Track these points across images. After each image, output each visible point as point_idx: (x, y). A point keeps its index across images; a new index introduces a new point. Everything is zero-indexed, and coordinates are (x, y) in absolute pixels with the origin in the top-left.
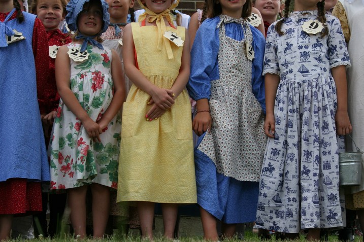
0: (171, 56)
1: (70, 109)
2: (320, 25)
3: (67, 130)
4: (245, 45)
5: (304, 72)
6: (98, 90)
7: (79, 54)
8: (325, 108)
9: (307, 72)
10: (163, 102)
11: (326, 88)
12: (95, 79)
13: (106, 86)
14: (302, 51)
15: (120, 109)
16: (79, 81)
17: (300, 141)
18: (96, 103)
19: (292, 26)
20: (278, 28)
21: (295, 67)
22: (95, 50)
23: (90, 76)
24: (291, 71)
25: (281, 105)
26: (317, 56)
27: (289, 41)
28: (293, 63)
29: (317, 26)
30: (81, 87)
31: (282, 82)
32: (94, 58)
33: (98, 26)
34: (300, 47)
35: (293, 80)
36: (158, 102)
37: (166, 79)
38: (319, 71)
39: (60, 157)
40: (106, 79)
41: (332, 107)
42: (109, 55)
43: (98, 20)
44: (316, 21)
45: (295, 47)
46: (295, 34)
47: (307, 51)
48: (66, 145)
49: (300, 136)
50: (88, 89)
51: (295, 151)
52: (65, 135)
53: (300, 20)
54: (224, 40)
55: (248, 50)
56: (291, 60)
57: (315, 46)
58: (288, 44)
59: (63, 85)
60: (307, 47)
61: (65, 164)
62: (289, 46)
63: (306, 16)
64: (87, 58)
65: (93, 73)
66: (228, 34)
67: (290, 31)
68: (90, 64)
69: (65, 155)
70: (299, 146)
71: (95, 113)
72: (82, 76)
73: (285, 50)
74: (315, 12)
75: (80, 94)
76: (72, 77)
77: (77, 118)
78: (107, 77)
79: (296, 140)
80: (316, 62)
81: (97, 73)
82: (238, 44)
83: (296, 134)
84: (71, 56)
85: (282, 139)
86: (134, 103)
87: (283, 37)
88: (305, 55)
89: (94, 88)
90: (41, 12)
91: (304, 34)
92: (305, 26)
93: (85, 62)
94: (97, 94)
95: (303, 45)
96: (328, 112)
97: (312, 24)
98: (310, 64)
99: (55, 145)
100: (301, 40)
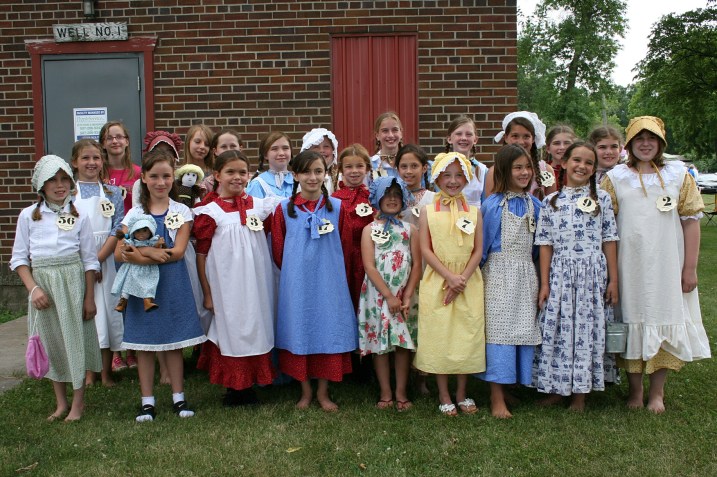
0: (461, 244)
1: (374, 285)
2: (593, 202)
3: (372, 304)
4: (527, 219)
5: (579, 250)
6: (397, 270)
7: (381, 235)
8: (595, 285)
9: (582, 250)
10: (457, 288)
11: (597, 266)
12: (395, 260)
13: (405, 264)
14: (577, 229)
15: (417, 288)
16: (381, 261)
17: (574, 313)
18: (396, 282)
19: (566, 202)
20: (553, 202)
21: (571, 245)
22: (396, 230)
23: (391, 256)
24: (566, 248)
25: (555, 279)
26: (590, 235)
27: (564, 218)
28: (567, 241)
29: (590, 204)
30: (382, 268)
31: (555, 256)
32: (394, 238)
33: (399, 206)
34: (575, 226)
35: (568, 258)
36: (452, 287)
37: (459, 265)
38: (592, 250)
39: (366, 327)
40: (405, 258)
41: (602, 285)
42: (408, 233)
43: (398, 201)
44: (589, 198)
45: (569, 225)
46: (569, 212)
47: (581, 230)
48: (372, 317)
49: (574, 308)
50: (388, 270)
51: (570, 322)
52: (370, 308)
53: (573, 197)
54: (507, 216)
55: (531, 222)
56: (566, 238)
57: (589, 224)
58: (562, 221)
59: (368, 265)
60: (581, 226)
61: (370, 332)
62: (564, 224)
63: (580, 193)
64: (388, 240)
65: (394, 253)
66: (510, 209)
67: (565, 208)
68: (391, 244)
69: (371, 324)
70: (574, 318)
71: (395, 290)
72: (384, 257)
73: (561, 226)
74: (587, 189)
75: (382, 273)
76: (376, 257)
77: (380, 294)
78: (406, 254)
79: (571, 312)
80: (589, 241)
81: (397, 253)
82: (519, 220)
83: (571, 307)
84: (374, 238)
85: (556, 311)
86: (430, 283)
87: (558, 213)
88: (579, 234)
89: (394, 268)
90: (347, 171)
91: (579, 212)
92: (580, 203)
93: (387, 243)
94: (396, 273)
95: (578, 224)
96: (598, 290)
97: (585, 201)
98: (584, 243)
99: (362, 318)
100: (575, 218)
